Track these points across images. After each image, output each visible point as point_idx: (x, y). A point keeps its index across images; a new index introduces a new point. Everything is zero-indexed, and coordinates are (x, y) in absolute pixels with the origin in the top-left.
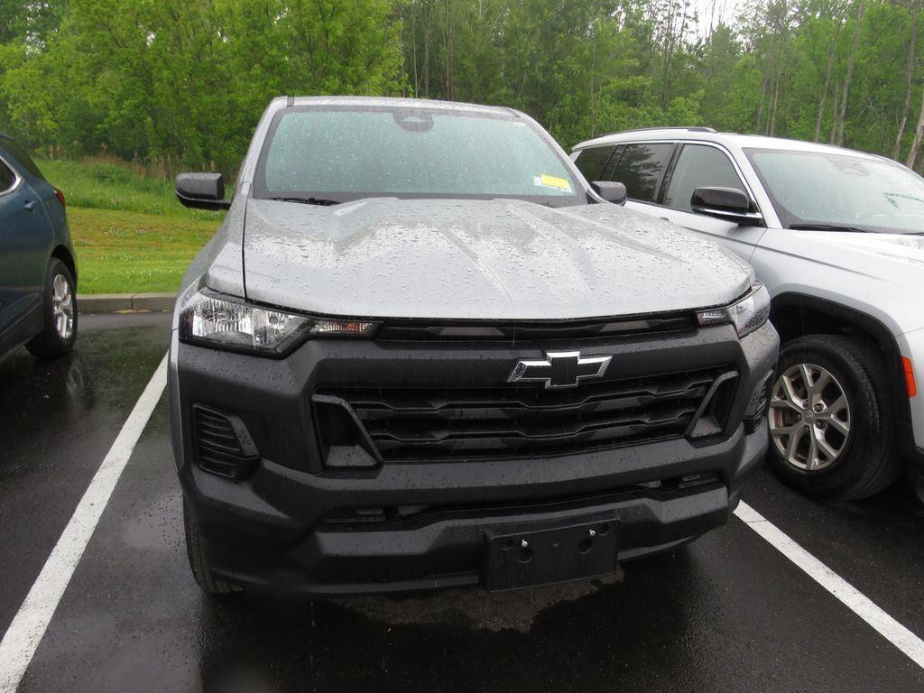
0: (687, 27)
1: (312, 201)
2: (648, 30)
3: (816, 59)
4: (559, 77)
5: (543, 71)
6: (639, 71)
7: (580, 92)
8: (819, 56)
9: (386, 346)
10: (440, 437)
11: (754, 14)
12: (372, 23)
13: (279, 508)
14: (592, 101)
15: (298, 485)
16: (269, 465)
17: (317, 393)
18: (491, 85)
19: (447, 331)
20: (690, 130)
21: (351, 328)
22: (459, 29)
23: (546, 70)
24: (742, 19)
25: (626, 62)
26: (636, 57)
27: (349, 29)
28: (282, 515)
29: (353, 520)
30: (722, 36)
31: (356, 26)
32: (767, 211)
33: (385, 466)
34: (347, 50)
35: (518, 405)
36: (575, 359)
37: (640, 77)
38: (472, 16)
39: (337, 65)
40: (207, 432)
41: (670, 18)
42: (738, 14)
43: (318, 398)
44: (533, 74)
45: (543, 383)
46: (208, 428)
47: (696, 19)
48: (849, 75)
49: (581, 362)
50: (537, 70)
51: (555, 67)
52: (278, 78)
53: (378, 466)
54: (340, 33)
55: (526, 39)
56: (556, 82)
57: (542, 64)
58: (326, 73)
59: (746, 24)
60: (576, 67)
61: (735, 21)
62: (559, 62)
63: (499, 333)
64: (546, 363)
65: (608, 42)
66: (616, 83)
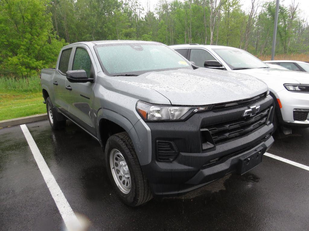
0: (141, 12)
1: (126, 75)
2: (130, 13)
3: (181, 21)
4: (106, 30)
5: (100, 28)
6: (130, 27)
7: (113, 34)
8: (181, 20)
9: (215, 112)
10: (227, 135)
11: (159, 8)
12: (41, 13)
13: (189, 166)
14: (118, 37)
15: (196, 157)
16: (183, 154)
17: (201, 128)
18: (83, 34)
19: (227, 105)
20: (190, 45)
21: (201, 109)
22: (67, 15)
23: (101, 28)
24: (156, 9)
25: (126, 24)
26: (129, 22)
27: (32, 16)
28: (190, 168)
29: (209, 164)
30: (150, 15)
31: (35, 14)
32: (225, 66)
33: (216, 146)
34: (32, 23)
35: (243, 123)
36: (255, 108)
37: (132, 29)
38: (71, 11)
39: (29, 30)
40: (161, 149)
41: (135, 10)
42: (155, 8)
43: (202, 130)
44: (97, 29)
45: (250, 115)
46: (161, 147)
47: (143, 10)
48: (191, 25)
49: (257, 108)
50: (98, 28)
51: (104, 26)
52: (5, 36)
53: (215, 147)
54: (29, 17)
55: (93, 17)
56: (105, 32)
57: (99, 26)
58: (24, 32)
59: (158, 11)
60: (111, 26)
61: (155, 10)
62: (105, 25)
63: (237, 104)
64: (250, 110)
65: (120, 18)
66: (124, 31)
